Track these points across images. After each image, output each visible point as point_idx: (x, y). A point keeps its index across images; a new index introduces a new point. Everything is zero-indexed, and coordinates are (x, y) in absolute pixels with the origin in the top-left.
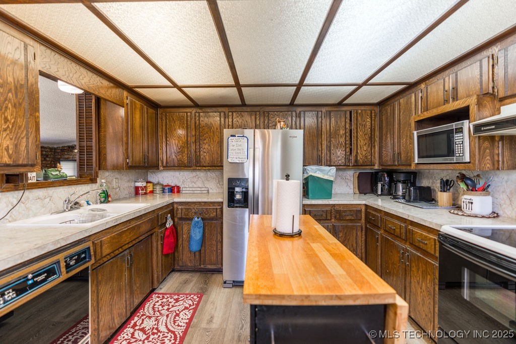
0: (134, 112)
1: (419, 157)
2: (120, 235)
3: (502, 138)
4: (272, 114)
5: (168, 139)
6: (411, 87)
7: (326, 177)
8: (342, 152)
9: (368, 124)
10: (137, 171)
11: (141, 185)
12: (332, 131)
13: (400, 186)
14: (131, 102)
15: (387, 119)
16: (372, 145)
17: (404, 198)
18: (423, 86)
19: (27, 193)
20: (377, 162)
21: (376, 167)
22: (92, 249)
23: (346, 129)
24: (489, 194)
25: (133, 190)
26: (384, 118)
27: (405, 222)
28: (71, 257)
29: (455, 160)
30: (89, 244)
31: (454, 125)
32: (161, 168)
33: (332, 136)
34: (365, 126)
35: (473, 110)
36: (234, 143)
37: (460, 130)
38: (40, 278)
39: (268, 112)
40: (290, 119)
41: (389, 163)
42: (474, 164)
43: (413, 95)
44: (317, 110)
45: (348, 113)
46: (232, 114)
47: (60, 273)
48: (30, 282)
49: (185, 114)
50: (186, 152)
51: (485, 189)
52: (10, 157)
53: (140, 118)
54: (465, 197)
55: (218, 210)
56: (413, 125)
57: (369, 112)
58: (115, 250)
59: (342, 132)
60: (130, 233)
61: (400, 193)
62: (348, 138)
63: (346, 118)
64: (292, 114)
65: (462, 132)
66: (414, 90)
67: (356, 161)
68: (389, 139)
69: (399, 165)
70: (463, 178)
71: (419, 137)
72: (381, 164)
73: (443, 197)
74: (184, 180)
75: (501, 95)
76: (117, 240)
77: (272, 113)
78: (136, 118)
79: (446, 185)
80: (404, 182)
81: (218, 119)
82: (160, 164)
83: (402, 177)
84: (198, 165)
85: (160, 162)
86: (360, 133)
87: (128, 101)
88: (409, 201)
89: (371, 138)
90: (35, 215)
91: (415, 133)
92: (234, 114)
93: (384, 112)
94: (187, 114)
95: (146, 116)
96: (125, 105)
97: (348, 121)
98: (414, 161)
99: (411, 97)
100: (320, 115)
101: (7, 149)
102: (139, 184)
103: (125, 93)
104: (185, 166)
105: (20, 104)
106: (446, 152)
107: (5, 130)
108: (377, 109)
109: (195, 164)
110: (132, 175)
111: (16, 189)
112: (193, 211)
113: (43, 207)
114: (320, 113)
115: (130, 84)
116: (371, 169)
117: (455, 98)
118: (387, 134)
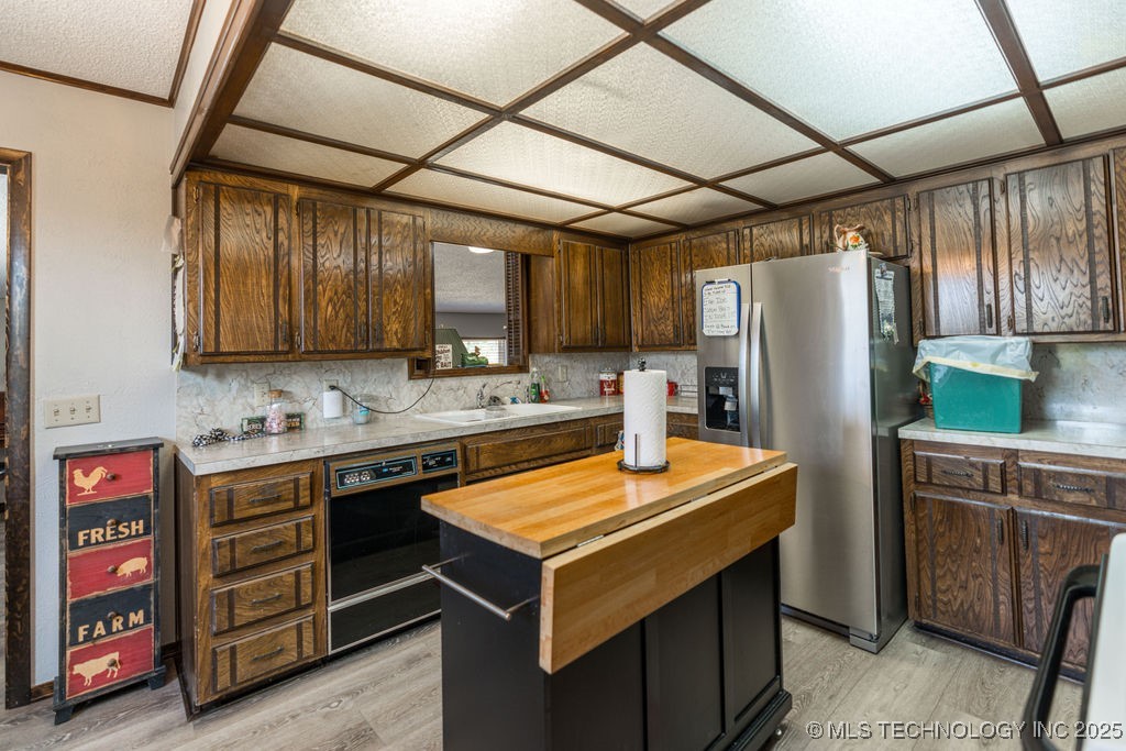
0: (571, 261)
2: (512, 444)
4: (839, 216)
5: (643, 296)
7: (985, 369)
8: (1077, 291)
10: (604, 353)
11: (607, 379)
12: (1030, 229)
14: (567, 246)
19: (438, 382)
22: (459, 453)
23: (1089, 214)
25: (597, 386)
28: (433, 456)
30: (455, 446)
32: (635, 349)
33: (1031, 247)
36: (712, 298)
38: (395, 470)
39: (830, 213)
40: (887, 218)
44: (974, 178)
45: (1099, 164)
46: (751, 232)
47: (417, 471)
48: (385, 470)
50: (671, 318)
52: (399, 340)
53: (585, 268)
58: (504, 466)
59: (1074, 228)
60: (530, 446)
62: (1101, 245)
63: (1088, 181)
64: (893, 204)
74: (683, 372)
76: (504, 452)
77: (840, 212)
78: (576, 271)
81: (724, 246)
82: (634, 342)
85: (634, 338)
87: (561, 247)
90: (447, 410)
92: (755, 230)
94: (671, 247)
95: (598, 262)
96: (556, 254)
100: (984, 191)
101: (396, 333)
102: (604, 377)
103: (556, 235)
104: (671, 345)
105: (409, 284)
107: (394, 313)
109: (686, 339)
110: (596, 359)
111: (426, 376)
113: (456, 400)
114: (986, 184)
115: (558, 220)
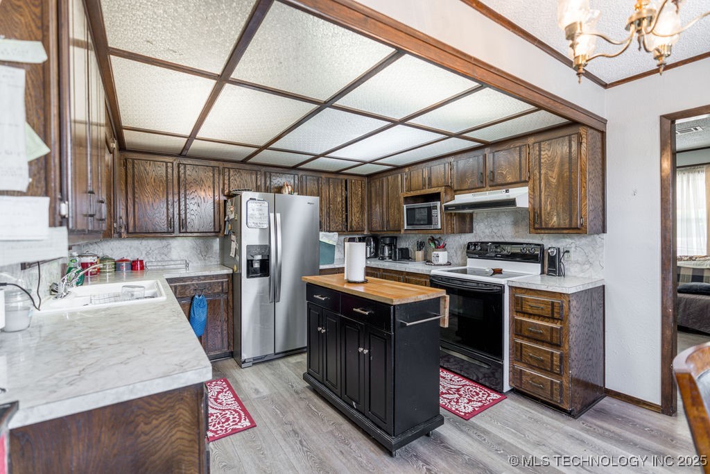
1: (408, 225)
3: (455, 214)
5: (137, 196)
6: (397, 169)
7: (331, 243)
8: (339, 218)
9: (360, 193)
11: (92, 261)
12: (330, 198)
13: (386, 249)
15: (376, 190)
16: (362, 213)
17: (390, 258)
18: (407, 170)
20: (366, 228)
21: (366, 233)
23: (342, 196)
24: (445, 250)
26: (373, 189)
27: (402, 275)
29: (432, 227)
31: (432, 204)
34: (357, 195)
35: (443, 195)
37: (435, 207)
39: (270, 173)
41: (379, 229)
42: (443, 230)
43: (400, 175)
45: (344, 181)
46: (229, 171)
49: (164, 164)
50: (165, 215)
51: (444, 248)
54: (435, 252)
55: (224, 284)
56: (402, 200)
57: (360, 182)
59: (339, 199)
61: (387, 254)
62: (344, 206)
63: (342, 186)
64: (294, 177)
65: (436, 209)
66: (401, 170)
67: (351, 227)
68: (378, 208)
69: (387, 231)
70: (433, 240)
71: (407, 209)
72: (370, 230)
73: (420, 254)
74: (148, 252)
75: (455, 188)
77: (274, 174)
79: (421, 246)
80: (389, 245)
81: (211, 174)
82: (123, 230)
83: (388, 241)
84: (184, 230)
85: (123, 227)
86: (354, 201)
88: (395, 260)
89: (361, 206)
91: (405, 206)
92: (231, 171)
93: (373, 184)
94: (167, 165)
97: (344, 189)
98: (403, 227)
99: (398, 176)
100: (320, 182)
104: (163, 232)
106: (426, 222)
108: (366, 180)
112: (192, 287)
114: (320, 179)
116: (362, 234)
117: (430, 185)
118: (376, 204)
